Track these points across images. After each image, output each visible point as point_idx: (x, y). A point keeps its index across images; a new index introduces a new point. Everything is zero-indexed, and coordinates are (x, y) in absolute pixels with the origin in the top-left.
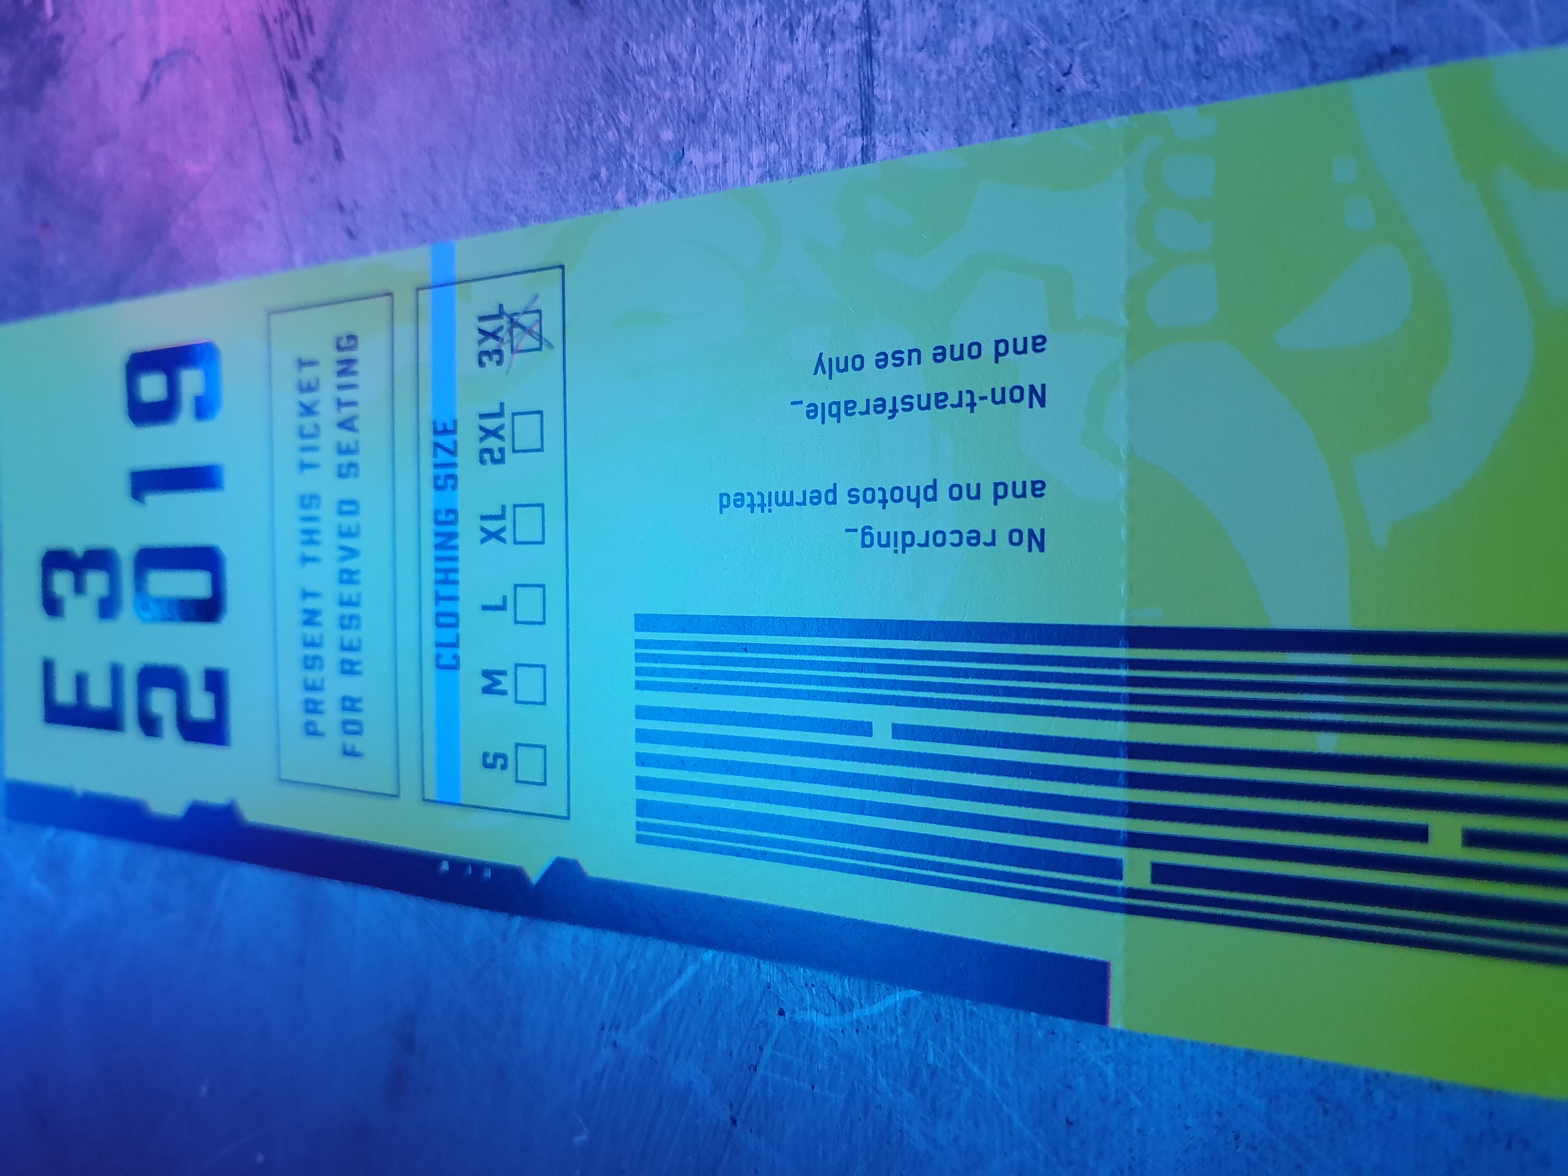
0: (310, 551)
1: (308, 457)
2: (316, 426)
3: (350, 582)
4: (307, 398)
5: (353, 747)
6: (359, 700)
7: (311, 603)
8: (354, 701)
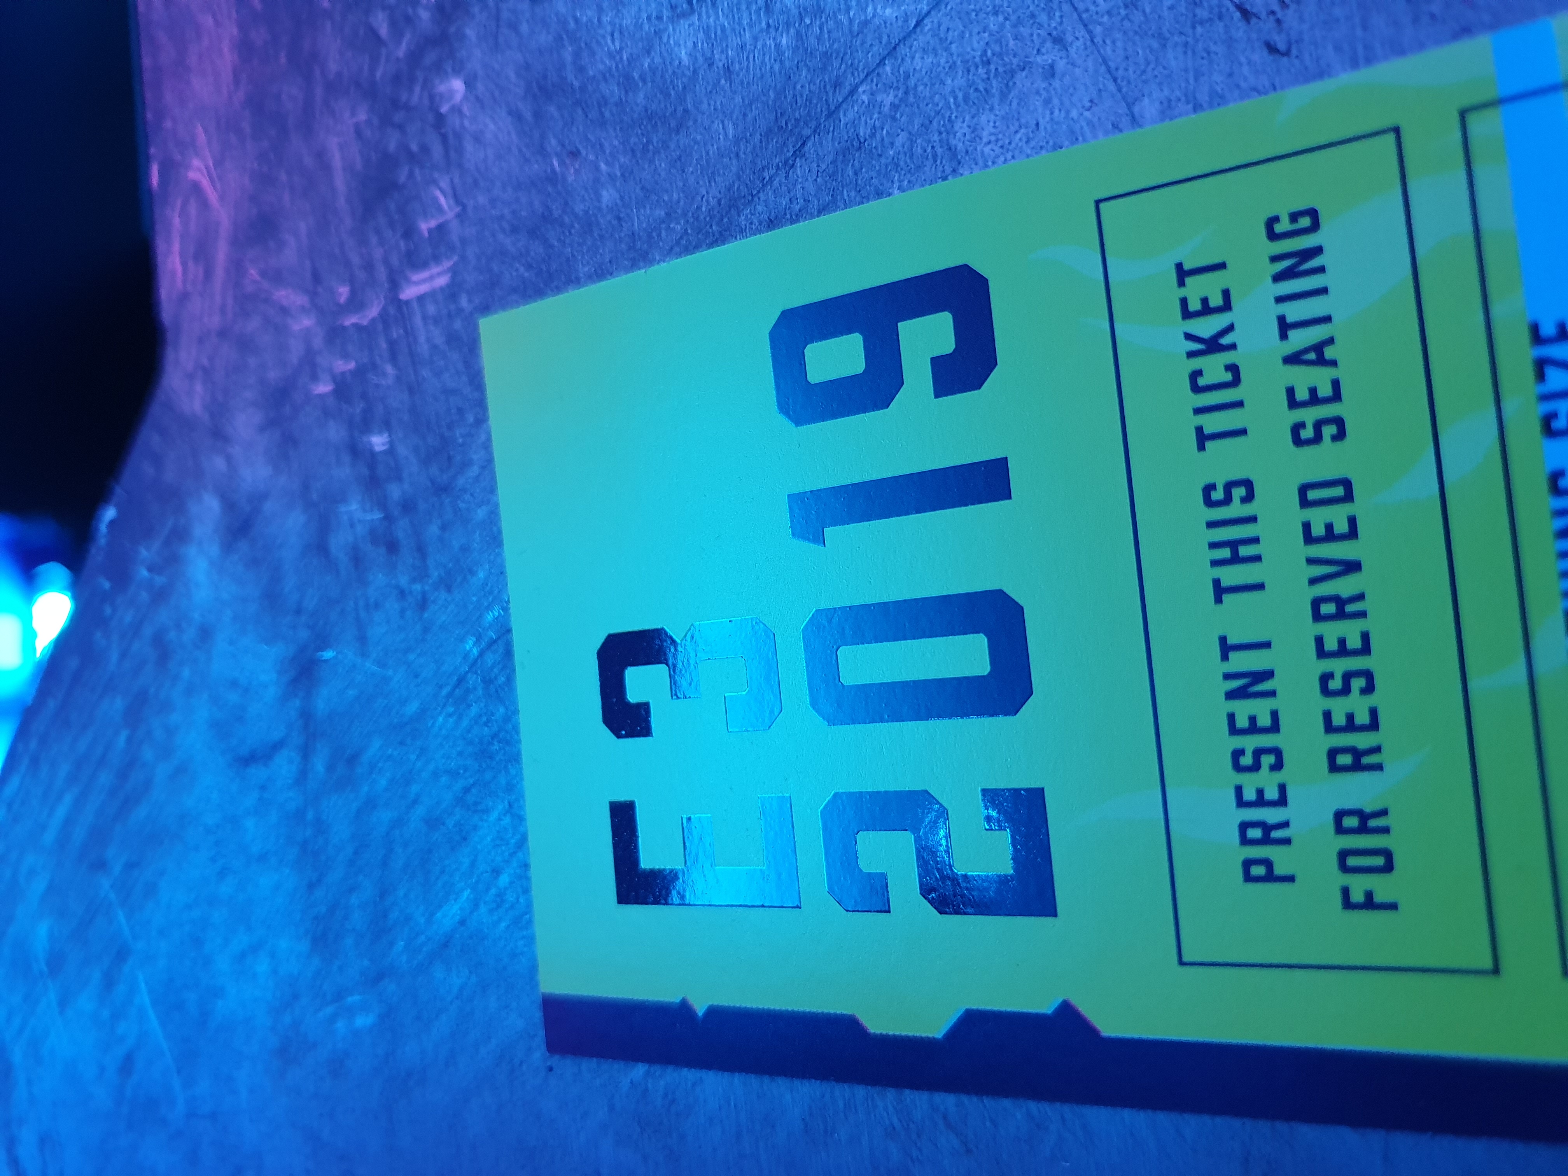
0: (1231, 575)
1: (1213, 423)
2: (1233, 369)
3: (1341, 615)
4: (1206, 327)
5: (1369, 895)
6: (1384, 813)
7: (1241, 662)
8: (1364, 817)
